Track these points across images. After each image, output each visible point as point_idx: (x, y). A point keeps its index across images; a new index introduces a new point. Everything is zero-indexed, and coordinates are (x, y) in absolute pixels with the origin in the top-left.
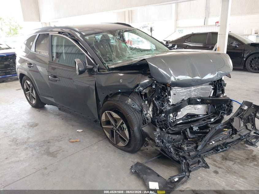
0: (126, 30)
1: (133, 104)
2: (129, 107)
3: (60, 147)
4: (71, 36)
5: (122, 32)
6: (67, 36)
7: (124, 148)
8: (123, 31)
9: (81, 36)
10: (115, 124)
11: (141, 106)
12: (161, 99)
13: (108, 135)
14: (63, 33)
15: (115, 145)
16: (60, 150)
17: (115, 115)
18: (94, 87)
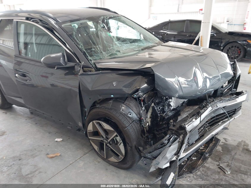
0: (111, 16)
1: (130, 113)
2: (125, 116)
3: (36, 166)
4: (43, 23)
5: (106, 19)
6: (37, 23)
7: (117, 164)
8: (107, 17)
9: (56, 24)
10: (105, 136)
11: (140, 115)
12: (161, 104)
13: (96, 147)
14: (32, 18)
15: (106, 159)
16: (35, 171)
17: (107, 127)
18: (78, 89)
